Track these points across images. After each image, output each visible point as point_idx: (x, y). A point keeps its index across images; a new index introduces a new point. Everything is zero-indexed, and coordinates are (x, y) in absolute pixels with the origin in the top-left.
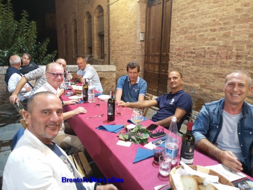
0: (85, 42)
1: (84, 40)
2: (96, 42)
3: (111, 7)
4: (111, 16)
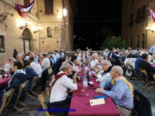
1: (135, 43)
2: (141, 44)
3: (148, 35)
4: (147, 37)
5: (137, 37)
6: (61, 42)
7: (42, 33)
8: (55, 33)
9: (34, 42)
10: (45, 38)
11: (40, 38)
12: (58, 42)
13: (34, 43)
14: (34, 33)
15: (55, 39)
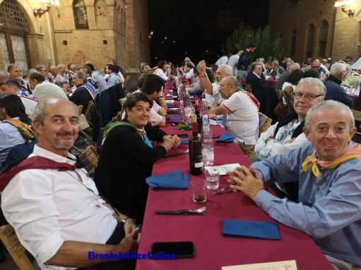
0: (305, 48)
3: (337, 23)
4: (336, 30)
6: (116, 42)
7: (59, 16)
8: (96, 15)
9: (39, 41)
10: (71, 32)
11: (55, 32)
12: (105, 42)
13: (39, 45)
14: (35, 14)
15: (98, 33)
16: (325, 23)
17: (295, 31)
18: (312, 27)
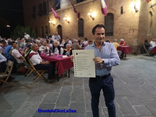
0: (41, 34)
3: (50, 27)
5: (41, 28)
16: (46, 26)
17: (36, 28)
18: (42, 27)
